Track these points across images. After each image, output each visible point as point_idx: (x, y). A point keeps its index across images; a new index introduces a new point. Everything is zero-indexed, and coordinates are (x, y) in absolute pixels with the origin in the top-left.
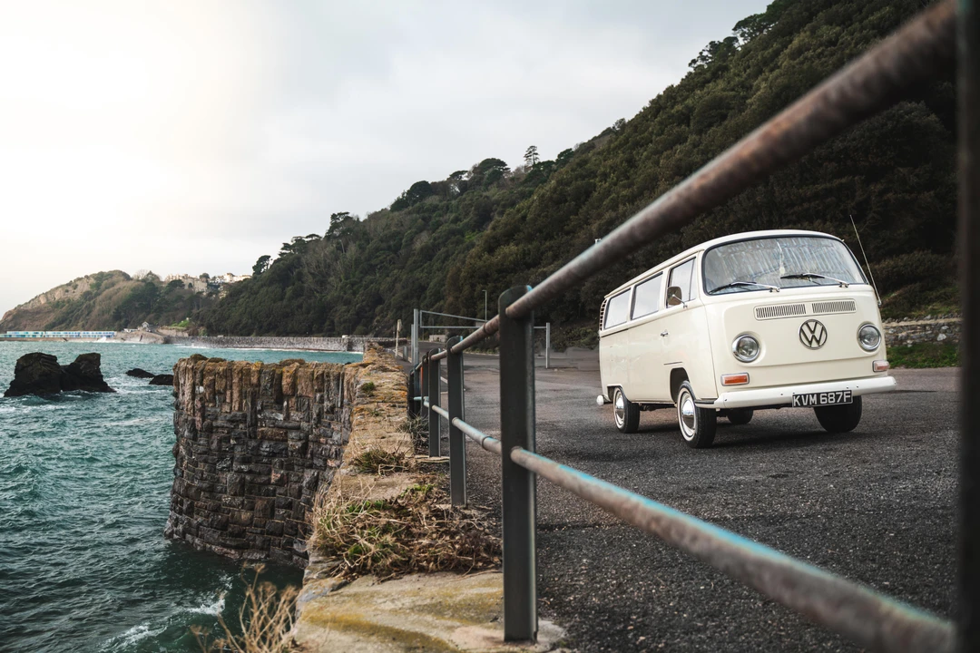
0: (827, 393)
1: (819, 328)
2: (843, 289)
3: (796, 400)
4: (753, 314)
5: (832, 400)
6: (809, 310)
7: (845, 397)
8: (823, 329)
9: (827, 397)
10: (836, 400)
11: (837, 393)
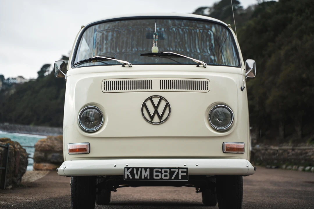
0: (162, 168)
1: (163, 104)
2: (200, 68)
3: (128, 173)
4: (100, 86)
5: (166, 176)
6: (156, 86)
7: (181, 174)
8: (167, 105)
9: (161, 172)
10: (171, 176)
11: (172, 170)
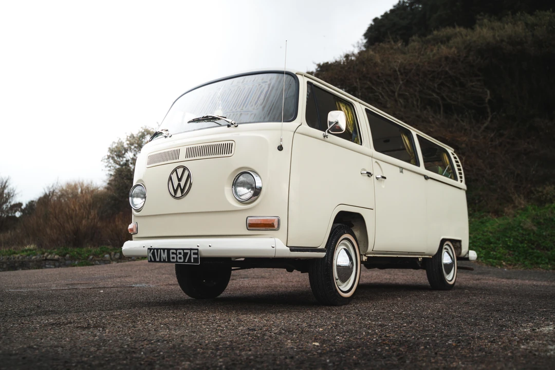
0: (176, 250)
1: (186, 173)
2: (232, 128)
3: (150, 255)
5: (180, 258)
6: (182, 156)
7: (193, 256)
8: (189, 176)
9: (176, 254)
10: (185, 259)
11: (185, 251)
